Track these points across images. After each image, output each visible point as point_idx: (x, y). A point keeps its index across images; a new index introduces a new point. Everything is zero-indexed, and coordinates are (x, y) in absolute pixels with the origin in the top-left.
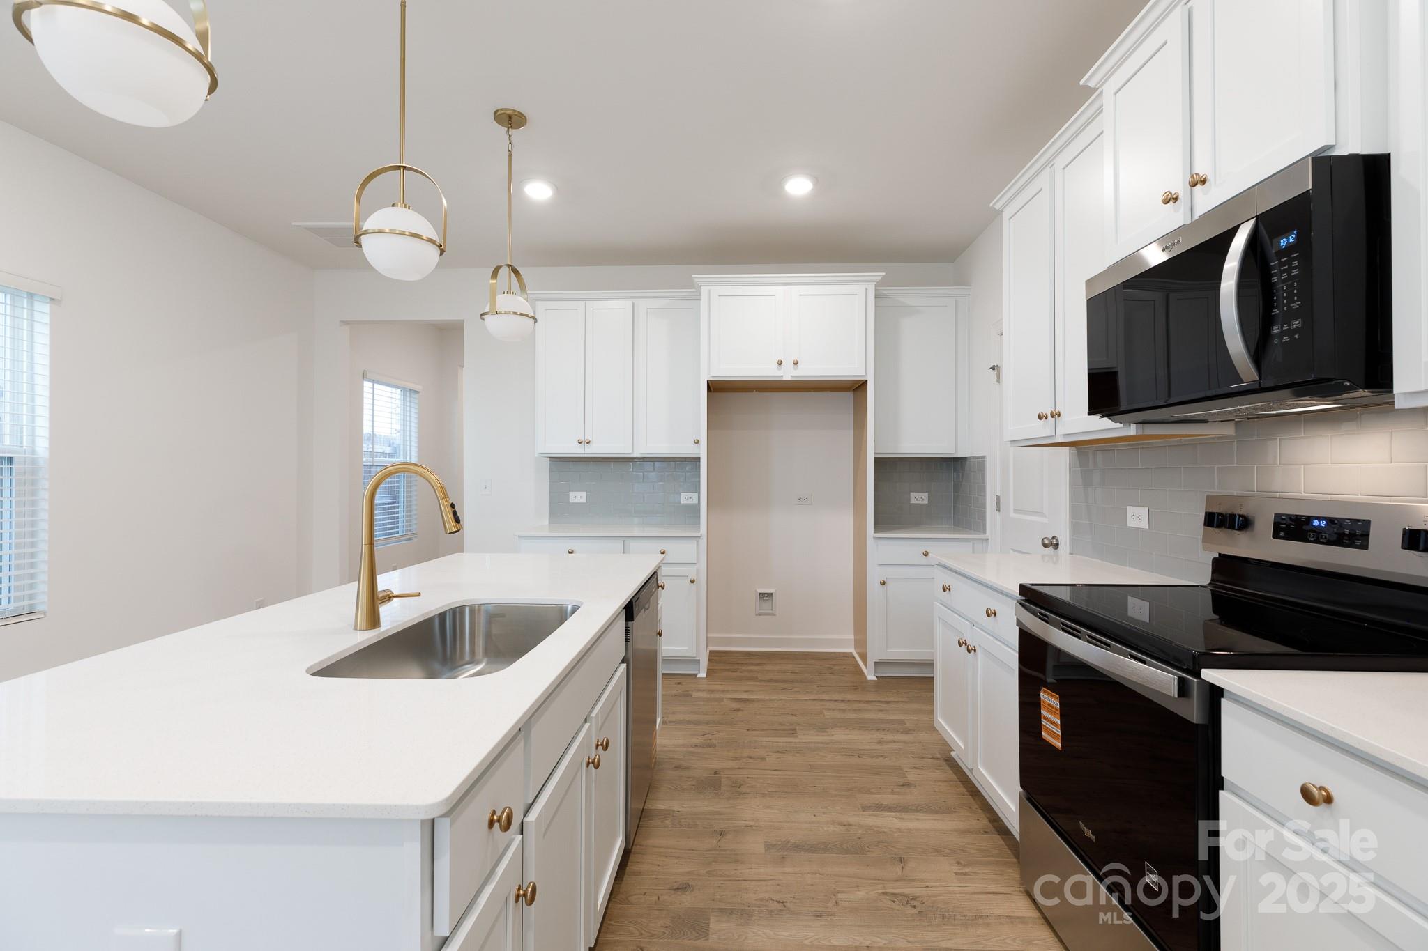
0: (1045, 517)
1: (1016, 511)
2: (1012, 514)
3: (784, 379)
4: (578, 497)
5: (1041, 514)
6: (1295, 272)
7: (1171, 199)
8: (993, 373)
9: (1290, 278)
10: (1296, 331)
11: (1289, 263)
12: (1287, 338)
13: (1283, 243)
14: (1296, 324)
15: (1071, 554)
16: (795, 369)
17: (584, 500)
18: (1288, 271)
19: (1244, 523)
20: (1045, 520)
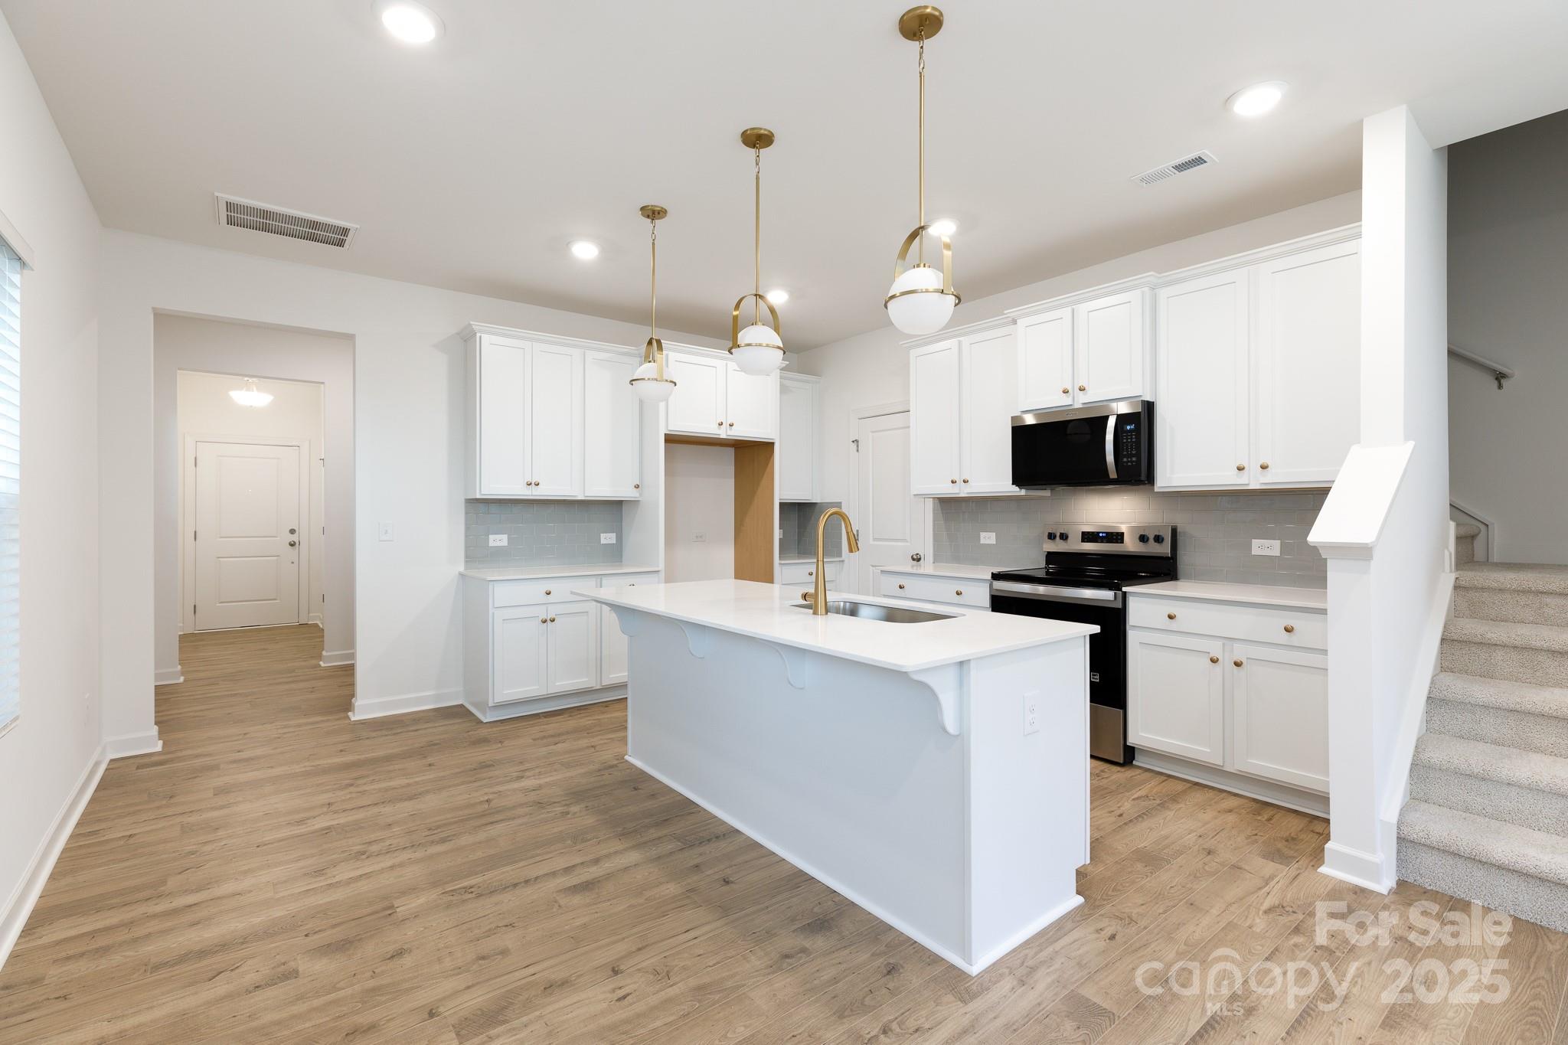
0: (907, 542)
1: (875, 539)
2: (871, 542)
3: (721, 437)
4: (499, 540)
5: (904, 540)
6: (1134, 440)
7: (1066, 392)
8: (854, 446)
9: (1131, 441)
10: (1134, 462)
11: (1132, 435)
12: (1129, 464)
13: (1128, 428)
14: (1134, 459)
15: (934, 563)
16: (731, 430)
17: (505, 543)
18: (1131, 438)
19: (1064, 537)
20: (908, 544)
